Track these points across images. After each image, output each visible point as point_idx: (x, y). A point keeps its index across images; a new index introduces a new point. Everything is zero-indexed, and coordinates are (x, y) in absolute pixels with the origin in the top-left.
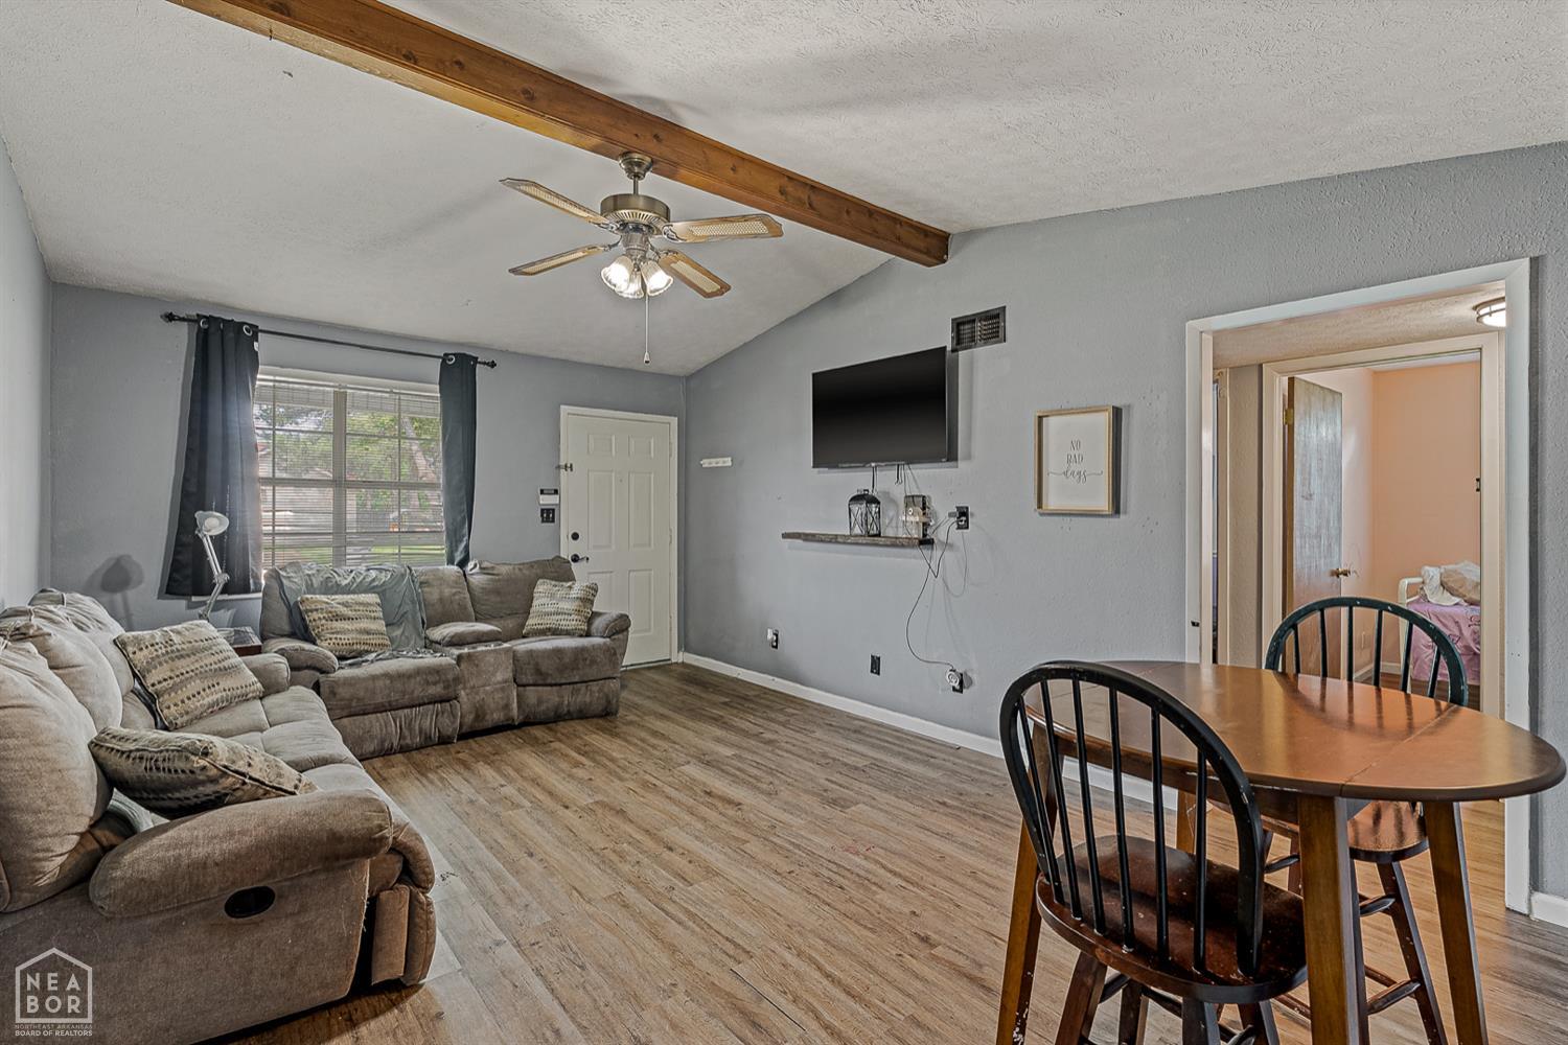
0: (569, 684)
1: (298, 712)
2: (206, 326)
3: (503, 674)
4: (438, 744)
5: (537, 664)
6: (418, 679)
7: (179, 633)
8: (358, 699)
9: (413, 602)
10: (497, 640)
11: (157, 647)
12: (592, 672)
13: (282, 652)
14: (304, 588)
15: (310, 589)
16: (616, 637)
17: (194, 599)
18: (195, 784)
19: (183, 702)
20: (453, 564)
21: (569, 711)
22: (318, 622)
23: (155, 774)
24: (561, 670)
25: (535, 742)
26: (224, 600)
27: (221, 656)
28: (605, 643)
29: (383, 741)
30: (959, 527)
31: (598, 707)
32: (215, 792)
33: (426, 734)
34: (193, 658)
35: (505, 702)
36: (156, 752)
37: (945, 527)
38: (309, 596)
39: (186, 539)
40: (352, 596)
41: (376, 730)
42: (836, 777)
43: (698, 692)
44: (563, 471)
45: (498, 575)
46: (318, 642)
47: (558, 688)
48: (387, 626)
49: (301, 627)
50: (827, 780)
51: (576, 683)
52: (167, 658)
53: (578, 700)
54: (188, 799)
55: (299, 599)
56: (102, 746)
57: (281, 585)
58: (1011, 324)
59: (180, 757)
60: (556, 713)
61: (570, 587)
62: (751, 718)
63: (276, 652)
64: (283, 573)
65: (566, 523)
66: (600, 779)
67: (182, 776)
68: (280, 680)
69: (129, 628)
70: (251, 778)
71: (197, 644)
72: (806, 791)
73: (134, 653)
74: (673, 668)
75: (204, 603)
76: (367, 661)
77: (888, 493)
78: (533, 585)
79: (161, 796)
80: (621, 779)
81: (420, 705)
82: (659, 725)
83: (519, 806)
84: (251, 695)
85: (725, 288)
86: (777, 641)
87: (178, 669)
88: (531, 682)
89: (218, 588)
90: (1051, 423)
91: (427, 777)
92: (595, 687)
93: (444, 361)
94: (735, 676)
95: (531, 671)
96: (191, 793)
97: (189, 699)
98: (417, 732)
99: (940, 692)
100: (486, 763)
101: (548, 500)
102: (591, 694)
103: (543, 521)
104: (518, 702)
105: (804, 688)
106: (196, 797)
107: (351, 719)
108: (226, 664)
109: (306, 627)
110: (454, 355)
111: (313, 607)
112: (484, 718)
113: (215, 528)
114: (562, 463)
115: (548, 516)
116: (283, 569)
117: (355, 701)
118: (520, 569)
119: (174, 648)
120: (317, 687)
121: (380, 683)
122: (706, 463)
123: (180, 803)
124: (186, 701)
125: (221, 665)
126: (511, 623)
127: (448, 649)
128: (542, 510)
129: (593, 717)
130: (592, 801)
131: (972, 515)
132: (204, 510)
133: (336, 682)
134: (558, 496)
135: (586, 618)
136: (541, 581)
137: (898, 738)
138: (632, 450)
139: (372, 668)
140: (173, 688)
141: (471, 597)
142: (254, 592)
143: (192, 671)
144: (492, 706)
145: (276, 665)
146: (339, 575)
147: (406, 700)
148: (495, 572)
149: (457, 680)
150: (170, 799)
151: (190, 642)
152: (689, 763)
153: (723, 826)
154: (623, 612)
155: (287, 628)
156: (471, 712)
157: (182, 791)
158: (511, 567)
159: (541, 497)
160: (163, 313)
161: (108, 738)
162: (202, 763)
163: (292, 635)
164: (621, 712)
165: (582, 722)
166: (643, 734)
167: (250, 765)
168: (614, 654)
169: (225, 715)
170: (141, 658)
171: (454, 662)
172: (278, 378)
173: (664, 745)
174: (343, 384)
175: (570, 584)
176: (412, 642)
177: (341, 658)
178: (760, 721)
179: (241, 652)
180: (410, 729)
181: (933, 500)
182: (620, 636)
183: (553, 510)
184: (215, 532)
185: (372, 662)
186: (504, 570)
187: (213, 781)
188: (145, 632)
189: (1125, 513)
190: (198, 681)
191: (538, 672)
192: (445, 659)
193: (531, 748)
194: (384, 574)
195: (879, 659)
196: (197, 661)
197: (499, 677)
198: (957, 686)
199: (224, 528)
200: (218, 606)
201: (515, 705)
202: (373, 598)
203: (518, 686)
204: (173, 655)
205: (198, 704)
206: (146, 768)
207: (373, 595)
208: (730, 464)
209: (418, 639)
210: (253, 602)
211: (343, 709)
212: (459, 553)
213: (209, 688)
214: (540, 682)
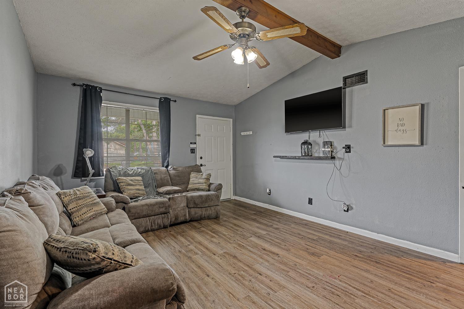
0: (205, 207)
1: (120, 219)
2: (86, 88)
3: (184, 204)
4: (163, 228)
5: (194, 201)
6: (157, 206)
7: (79, 190)
8: (138, 213)
9: (152, 180)
10: (180, 192)
11: (71, 196)
12: (212, 203)
13: (112, 197)
14: (118, 175)
15: (120, 175)
16: (218, 191)
17: (83, 179)
18: (91, 265)
19: (81, 216)
20: (164, 167)
21: (204, 217)
22: (123, 186)
23: (72, 260)
24: (202, 202)
25: (195, 228)
26: (92, 179)
27: (93, 199)
28: (215, 193)
29: (145, 228)
30: (346, 152)
31: (214, 215)
32: (98, 268)
33: (159, 224)
34: (84, 200)
35: (184, 214)
36: (73, 249)
37: (340, 153)
38: (120, 178)
39: (81, 158)
40: (134, 178)
41: (143, 224)
42: (308, 243)
43: (244, 210)
44: (197, 136)
45: (178, 171)
46: (123, 193)
47: (201, 208)
48: (145, 187)
49: (118, 188)
50: (305, 244)
51: (207, 207)
52: (75, 200)
53: (207, 213)
54: (87, 270)
55: (117, 178)
56: (49, 245)
57: (111, 174)
58: (369, 77)
59: (83, 253)
60: (201, 217)
61: (202, 175)
62: (266, 219)
63: (110, 197)
64: (111, 170)
65: (199, 154)
66: (223, 243)
67: (84, 262)
68: (113, 207)
69: (62, 189)
70: (114, 260)
71: (85, 194)
72: (301, 249)
73: (64, 198)
74: (232, 201)
75: (86, 180)
76: (140, 200)
77: (315, 141)
78: (190, 174)
79: (75, 269)
80: (230, 243)
81: (157, 215)
82: (235, 222)
83: (197, 254)
84: (103, 213)
85: (268, 64)
86: (270, 193)
87: (79, 204)
88: (192, 207)
89: (91, 175)
90: (390, 112)
91: (162, 241)
92: (213, 208)
93: (160, 100)
94: (254, 204)
95: (192, 203)
96: (88, 268)
97: (83, 214)
98: (157, 224)
99: (338, 212)
100: (181, 236)
101: (193, 146)
102: (211, 211)
103: (191, 153)
104: (188, 214)
105: (281, 208)
106: (90, 270)
107: (135, 220)
108: (95, 201)
109: (119, 188)
110: (163, 98)
111: (121, 181)
112: (178, 219)
113: (90, 154)
114: (197, 134)
115: (193, 151)
116: (111, 168)
117: (137, 214)
118: (185, 169)
119: (77, 196)
120: (124, 209)
121: (145, 208)
122: (243, 134)
123: (83, 272)
124: (82, 215)
125: (93, 202)
126: (183, 186)
127: (165, 195)
128: (191, 149)
129: (212, 219)
130: (223, 252)
131: (352, 147)
132: (86, 148)
133: (130, 207)
134: (196, 145)
135: (208, 185)
136: (192, 172)
137: (322, 227)
138: (219, 130)
139: (142, 202)
140: (77, 211)
141: (170, 178)
142: (102, 176)
143: (84, 204)
144: (181, 215)
145: (111, 201)
146: (129, 171)
147: (153, 214)
148: (178, 170)
149: (169, 206)
150: (78, 270)
151: (83, 194)
152: (251, 237)
153: (276, 264)
154: (220, 183)
155: (113, 188)
156: (174, 217)
157: (84, 267)
158: (182, 168)
159: (191, 145)
160: (72, 83)
161: (51, 240)
162: (94, 256)
163: (114, 191)
164: (221, 217)
165: (209, 220)
166: (231, 225)
167: (113, 254)
168: (218, 197)
169: (95, 220)
170: (66, 200)
171: (168, 200)
172: (108, 105)
173: (241, 230)
174: (129, 107)
175: (201, 173)
176: (153, 193)
177: (131, 199)
178: (270, 221)
179: (100, 197)
180: (154, 223)
181: (335, 143)
182: (219, 191)
183: (194, 149)
184: (90, 156)
185: (141, 200)
186: (180, 169)
187: (98, 263)
188: (67, 190)
189: (426, 144)
190: (86, 208)
191: (195, 203)
192: (164, 199)
193: (194, 230)
194: (143, 170)
195: (312, 199)
196: (85, 201)
197: (182, 205)
198: (346, 209)
199: (92, 155)
200: (91, 181)
201: (188, 215)
202: (140, 178)
203: (188, 208)
204: (77, 199)
205: (86, 216)
206: (68, 256)
207: (140, 177)
208: (252, 134)
209: (154, 192)
210: (102, 179)
211: (133, 217)
212: (166, 163)
213: (89, 210)
214: (195, 207)
